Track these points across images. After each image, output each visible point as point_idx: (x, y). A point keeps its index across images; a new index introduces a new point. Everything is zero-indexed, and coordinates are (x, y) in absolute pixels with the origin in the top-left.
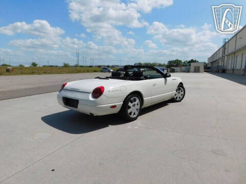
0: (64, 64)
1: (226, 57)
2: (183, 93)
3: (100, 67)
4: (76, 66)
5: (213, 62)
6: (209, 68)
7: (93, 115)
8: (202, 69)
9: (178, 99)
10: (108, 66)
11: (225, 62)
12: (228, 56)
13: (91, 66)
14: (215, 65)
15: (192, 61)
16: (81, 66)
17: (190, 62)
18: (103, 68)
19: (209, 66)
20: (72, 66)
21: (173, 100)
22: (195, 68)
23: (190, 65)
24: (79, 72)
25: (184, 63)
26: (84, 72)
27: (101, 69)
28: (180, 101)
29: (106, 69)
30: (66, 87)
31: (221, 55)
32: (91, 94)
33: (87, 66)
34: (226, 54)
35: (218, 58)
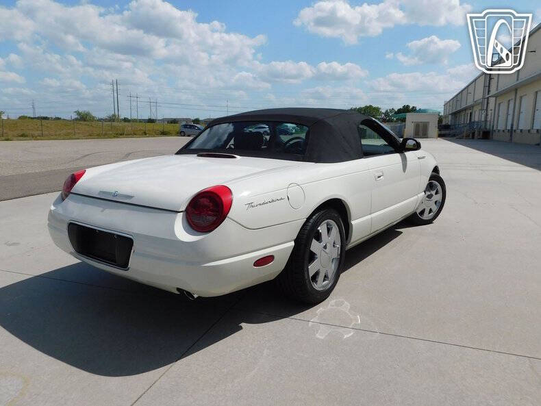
0: (78, 113)
1: (492, 100)
2: (438, 197)
3: (174, 121)
4: (112, 119)
5: (459, 112)
6: (447, 127)
7: (190, 294)
8: (433, 129)
9: (426, 216)
10: (197, 121)
11: (489, 112)
12: (496, 96)
13: (151, 121)
14: (464, 119)
15: (406, 109)
16: (126, 120)
17: (400, 111)
18: (185, 126)
19: (448, 121)
20: (100, 120)
21: (413, 220)
22: (417, 126)
23: (404, 120)
24: (120, 134)
25: (387, 114)
26: (133, 134)
27: (177, 127)
28: (429, 222)
29: (191, 127)
30: (80, 185)
31: (479, 95)
32: (180, 217)
33: (141, 121)
34: (493, 91)
35: (470, 102)
